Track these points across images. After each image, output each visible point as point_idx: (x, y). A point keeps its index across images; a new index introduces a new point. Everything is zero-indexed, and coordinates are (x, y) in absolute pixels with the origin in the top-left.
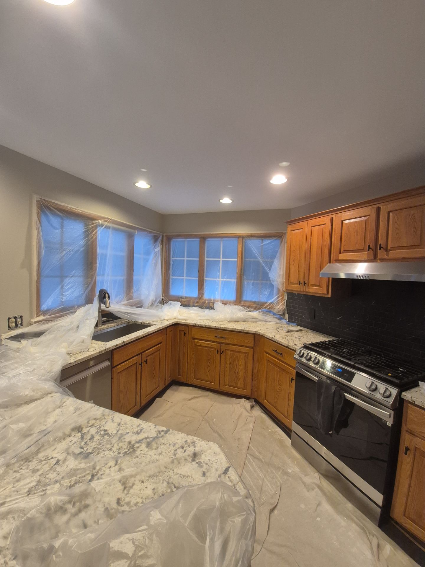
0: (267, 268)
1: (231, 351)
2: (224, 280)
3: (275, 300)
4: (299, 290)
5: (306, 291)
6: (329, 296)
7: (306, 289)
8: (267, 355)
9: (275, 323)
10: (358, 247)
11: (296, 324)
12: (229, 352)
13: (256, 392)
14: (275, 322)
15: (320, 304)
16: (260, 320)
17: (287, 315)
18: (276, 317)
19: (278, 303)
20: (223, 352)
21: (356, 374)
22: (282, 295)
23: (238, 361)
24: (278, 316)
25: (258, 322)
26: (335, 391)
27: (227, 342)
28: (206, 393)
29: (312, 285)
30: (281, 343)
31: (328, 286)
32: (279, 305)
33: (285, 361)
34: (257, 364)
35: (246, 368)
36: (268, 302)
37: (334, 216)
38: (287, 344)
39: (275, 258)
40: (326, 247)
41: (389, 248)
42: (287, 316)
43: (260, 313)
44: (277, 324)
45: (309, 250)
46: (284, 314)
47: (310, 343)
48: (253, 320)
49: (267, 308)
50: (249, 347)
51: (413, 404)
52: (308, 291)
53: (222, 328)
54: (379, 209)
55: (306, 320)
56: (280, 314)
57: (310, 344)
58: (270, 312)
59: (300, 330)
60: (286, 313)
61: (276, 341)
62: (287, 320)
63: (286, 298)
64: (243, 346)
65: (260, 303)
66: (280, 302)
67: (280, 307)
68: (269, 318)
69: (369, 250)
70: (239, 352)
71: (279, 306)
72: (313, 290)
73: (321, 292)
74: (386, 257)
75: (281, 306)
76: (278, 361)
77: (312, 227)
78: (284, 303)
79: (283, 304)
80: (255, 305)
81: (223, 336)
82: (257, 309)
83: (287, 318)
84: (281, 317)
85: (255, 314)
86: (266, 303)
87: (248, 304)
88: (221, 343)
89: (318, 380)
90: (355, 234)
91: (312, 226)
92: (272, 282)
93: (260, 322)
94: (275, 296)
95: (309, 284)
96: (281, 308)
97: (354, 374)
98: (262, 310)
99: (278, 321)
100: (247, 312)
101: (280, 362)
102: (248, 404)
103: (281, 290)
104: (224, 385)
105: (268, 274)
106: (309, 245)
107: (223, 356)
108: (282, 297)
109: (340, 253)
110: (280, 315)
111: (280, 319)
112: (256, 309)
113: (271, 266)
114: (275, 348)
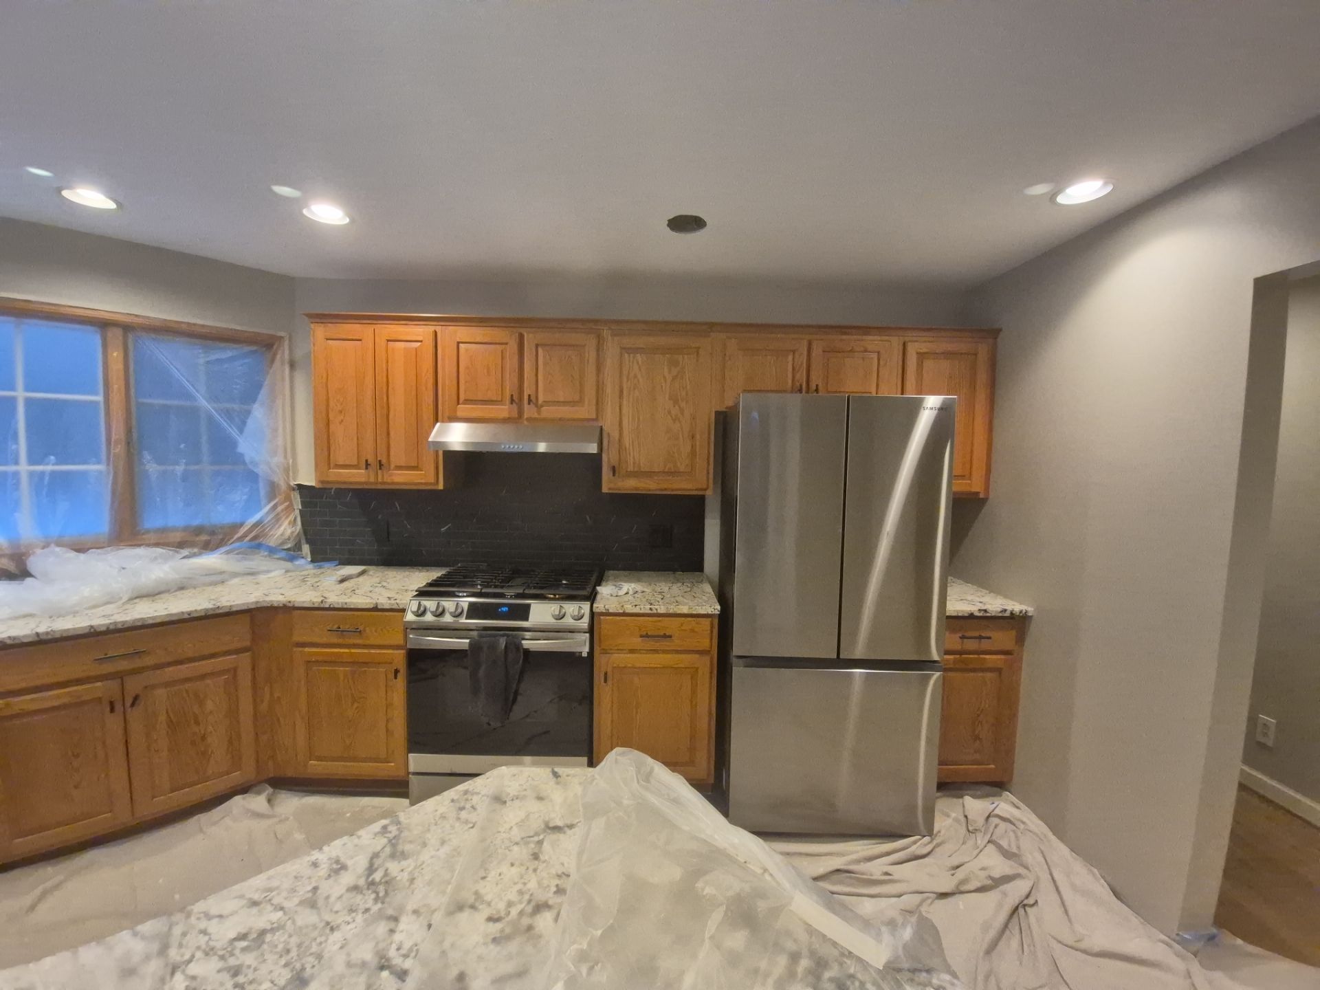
0: (231, 427)
1: (167, 685)
2: (49, 468)
3: (268, 513)
4: (363, 480)
5: (385, 480)
6: (441, 487)
7: (385, 477)
8: (307, 649)
9: (284, 571)
10: (491, 395)
11: (337, 562)
12: (161, 692)
13: (270, 763)
14: (283, 569)
15: (398, 507)
16: (235, 575)
17: (308, 546)
18: (278, 557)
19: (277, 519)
20: (136, 698)
21: (532, 605)
22: (288, 498)
23: (201, 704)
24: (283, 554)
25: (227, 581)
26: (506, 647)
27: (149, 661)
28: (77, 859)
29: (399, 468)
30: (352, 607)
31: (437, 468)
32: (280, 526)
33: (368, 642)
34: (267, 689)
35: (233, 713)
36: (246, 524)
37: (438, 329)
38: (371, 603)
39: (254, 401)
40: (426, 389)
41: (540, 402)
42: (306, 549)
43: (231, 556)
44: (290, 574)
45: (385, 390)
46: (298, 547)
47: (424, 584)
48: (214, 578)
49: (248, 538)
50: (238, 651)
51: (608, 614)
52: (389, 481)
53: (124, 623)
54: (521, 337)
55: (366, 548)
56: (289, 546)
57: (425, 586)
58: (259, 546)
59: (362, 573)
60: (303, 541)
61: (336, 606)
62: (310, 560)
63: (298, 505)
64: (213, 656)
65: (221, 528)
66: (284, 518)
67: (285, 529)
68: (258, 561)
69: (512, 403)
70: (203, 677)
71: (282, 528)
72: (400, 478)
73: (423, 481)
74: (536, 415)
75: (288, 528)
76: (347, 651)
77: (388, 341)
78: (295, 519)
79: (293, 519)
80: (204, 538)
81: (131, 651)
82: (211, 545)
83: (307, 554)
84: (292, 553)
85: (212, 560)
86: (242, 525)
87: (177, 537)
88: (120, 676)
89: (470, 644)
90: (485, 371)
91: (389, 338)
92: (251, 467)
93: (236, 581)
94: (265, 506)
95: (389, 465)
96: (289, 531)
97: (528, 606)
98: (234, 545)
99: (289, 565)
100: (185, 561)
101: (353, 651)
102: (257, 802)
103: (283, 486)
104: (154, 797)
105: (234, 444)
106: (385, 379)
107: (135, 715)
108: (286, 504)
109: (458, 404)
110: (288, 549)
111: (291, 559)
112: (208, 547)
113: (244, 423)
114: (330, 626)
